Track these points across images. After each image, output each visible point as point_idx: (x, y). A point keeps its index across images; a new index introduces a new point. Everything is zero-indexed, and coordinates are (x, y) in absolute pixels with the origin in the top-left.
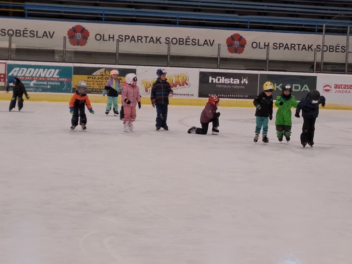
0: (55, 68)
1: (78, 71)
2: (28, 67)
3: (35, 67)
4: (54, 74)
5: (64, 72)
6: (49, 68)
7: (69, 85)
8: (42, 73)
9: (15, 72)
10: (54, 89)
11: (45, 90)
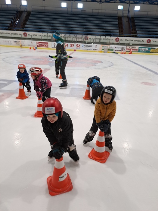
0: (148, 48)
1: (152, 48)
2: (143, 48)
3: (144, 48)
4: (147, 49)
5: (149, 49)
6: (147, 48)
7: (150, 51)
8: (145, 49)
9: (140, 49)
10: (147, 52)
11: (145, 52)
